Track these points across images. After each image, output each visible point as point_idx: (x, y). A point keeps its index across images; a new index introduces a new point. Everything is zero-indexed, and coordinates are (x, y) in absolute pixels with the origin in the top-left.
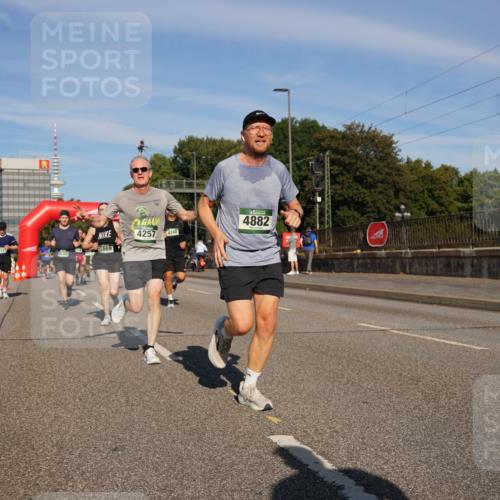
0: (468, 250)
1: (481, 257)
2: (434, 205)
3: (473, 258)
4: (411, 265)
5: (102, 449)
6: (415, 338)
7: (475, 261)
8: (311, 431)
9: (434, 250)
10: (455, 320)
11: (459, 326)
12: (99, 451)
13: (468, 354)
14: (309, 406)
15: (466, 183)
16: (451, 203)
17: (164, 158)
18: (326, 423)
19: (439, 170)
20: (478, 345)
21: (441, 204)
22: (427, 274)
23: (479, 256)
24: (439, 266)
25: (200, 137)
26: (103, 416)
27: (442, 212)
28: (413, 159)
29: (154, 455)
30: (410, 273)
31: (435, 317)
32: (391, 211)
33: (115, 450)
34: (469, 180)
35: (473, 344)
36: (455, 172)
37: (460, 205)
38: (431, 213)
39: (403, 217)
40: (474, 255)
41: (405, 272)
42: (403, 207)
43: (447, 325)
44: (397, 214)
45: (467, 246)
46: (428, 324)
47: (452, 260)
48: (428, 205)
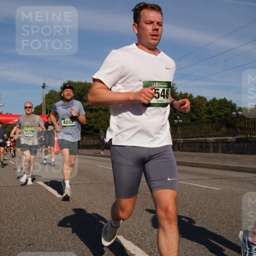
0: (211, 139)
1: (218, 142)
2: (194, 116)
3: (214, 143)
4: (183, 147)
5: (23, 245)
6: (185, 184)
7: (215, 144)
8: (132, 233)
9: (194, 139)
10: (205, 175)
11: (207, 178)
12: (21, 246)
13: (212, 192)
14: (131, 220)
15: (210, 105)
16: (202, 115)
17: (56, 92)
18: (140, 229)
19: (196, 98)
20: (217, 187)
21: (197, 116)
22: (191, 151)
23: (217, 142)
24: (197, 147)
25: (74, 81)
26: (23, 227)
27: (198, 120)
28: (183, 93)
29: (50, 247)
30: (182, 151)
31: (195, 173)
32: (172, 119)
33: (29, 245)
34: (211, 103)
35: (214, 187)
36: (204, 99)
37: (207, 116)
38: (193, 120)
39: (178, 122)
40: (214, 141)
41: (180, 150)
42: (178, 117)
43: (201, 177)
44: (176, 121)
45: (211, 137)
46: (192, 177)
47: (203, 144)
48: (191, 116)
